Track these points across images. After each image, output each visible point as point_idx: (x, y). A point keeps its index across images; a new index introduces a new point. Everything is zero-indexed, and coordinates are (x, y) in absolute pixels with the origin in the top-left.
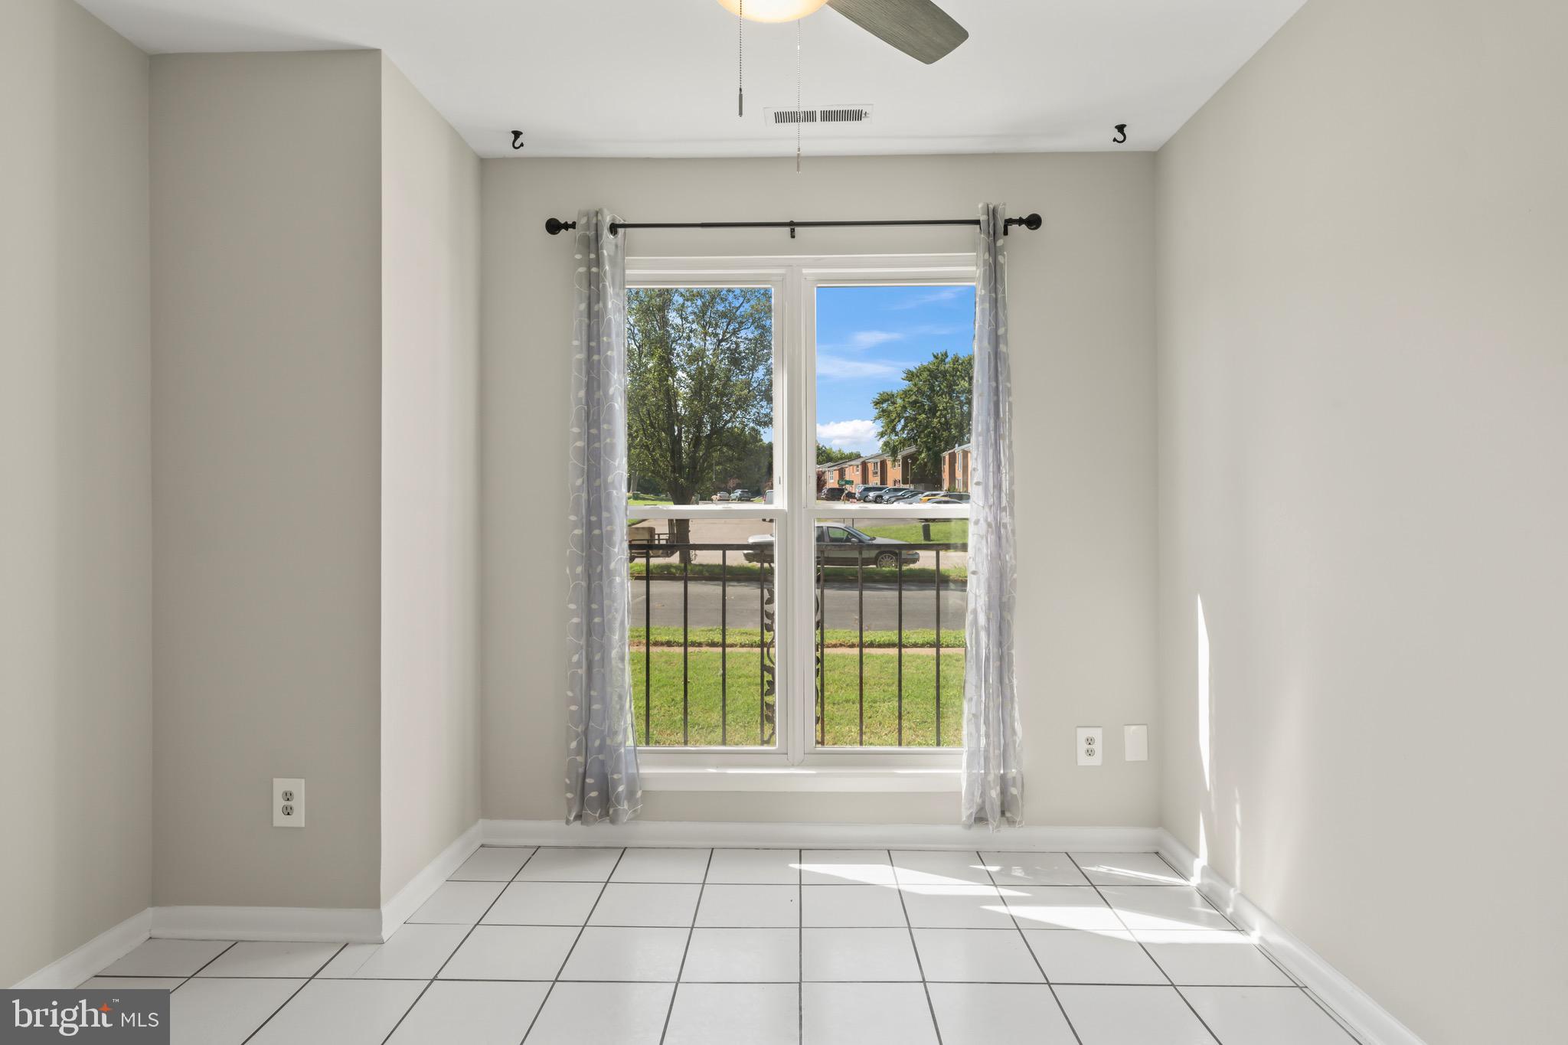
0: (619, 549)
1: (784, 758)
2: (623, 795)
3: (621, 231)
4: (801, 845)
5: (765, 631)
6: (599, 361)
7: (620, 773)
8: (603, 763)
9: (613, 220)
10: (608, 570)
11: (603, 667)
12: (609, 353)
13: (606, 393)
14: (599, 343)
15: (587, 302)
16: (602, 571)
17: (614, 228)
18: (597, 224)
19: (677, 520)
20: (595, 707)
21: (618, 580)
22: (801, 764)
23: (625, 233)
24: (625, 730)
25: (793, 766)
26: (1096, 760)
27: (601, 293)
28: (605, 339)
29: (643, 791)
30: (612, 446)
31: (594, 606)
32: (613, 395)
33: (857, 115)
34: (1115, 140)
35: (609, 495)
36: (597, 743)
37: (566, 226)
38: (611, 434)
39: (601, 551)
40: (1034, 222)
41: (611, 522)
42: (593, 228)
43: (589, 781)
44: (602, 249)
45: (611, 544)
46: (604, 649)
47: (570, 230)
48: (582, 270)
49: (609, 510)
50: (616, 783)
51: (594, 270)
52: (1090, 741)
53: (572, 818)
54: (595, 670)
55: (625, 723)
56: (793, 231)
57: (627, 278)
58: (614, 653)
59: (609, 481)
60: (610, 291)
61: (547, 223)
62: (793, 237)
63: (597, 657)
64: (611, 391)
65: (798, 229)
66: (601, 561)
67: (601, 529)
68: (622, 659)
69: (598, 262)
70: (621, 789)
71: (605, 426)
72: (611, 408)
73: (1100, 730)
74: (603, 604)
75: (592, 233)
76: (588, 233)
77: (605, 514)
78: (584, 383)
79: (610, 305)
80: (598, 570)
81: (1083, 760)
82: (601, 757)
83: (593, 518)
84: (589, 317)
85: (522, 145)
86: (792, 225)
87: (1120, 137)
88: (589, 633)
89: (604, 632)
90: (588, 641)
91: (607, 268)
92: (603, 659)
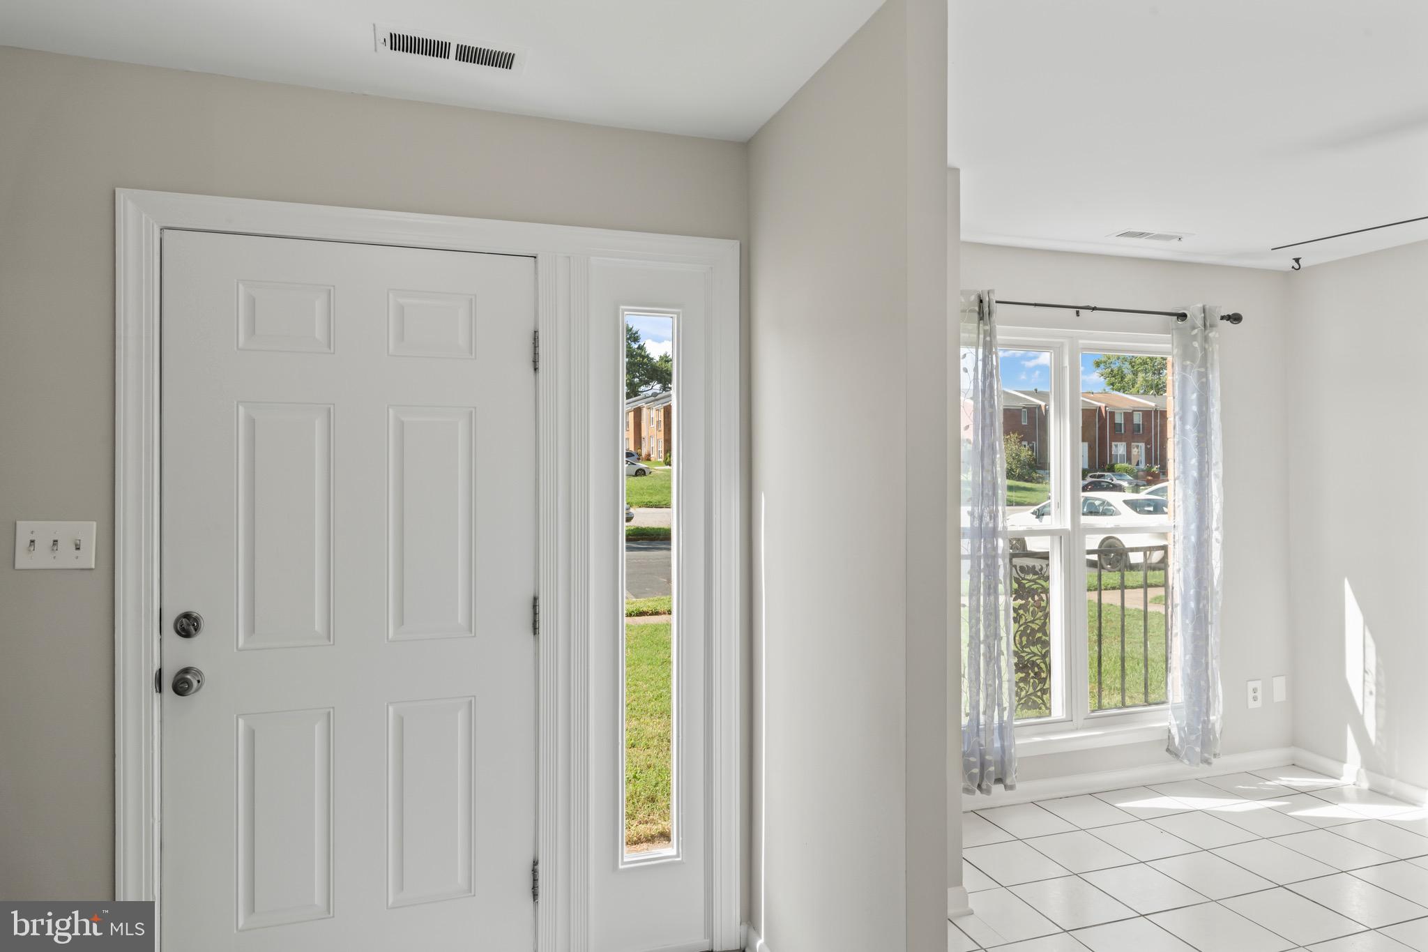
25: (1080, 729)
26: (1258, 704)
34: (1293, 267)
40: (1235, 318)
52: (1255, 691)
56: (1078, 312)
62: (1078, 316)
65: (1081, 311)
73: (1260, 682)
81: (1252, 705)
87: (1297, 267)
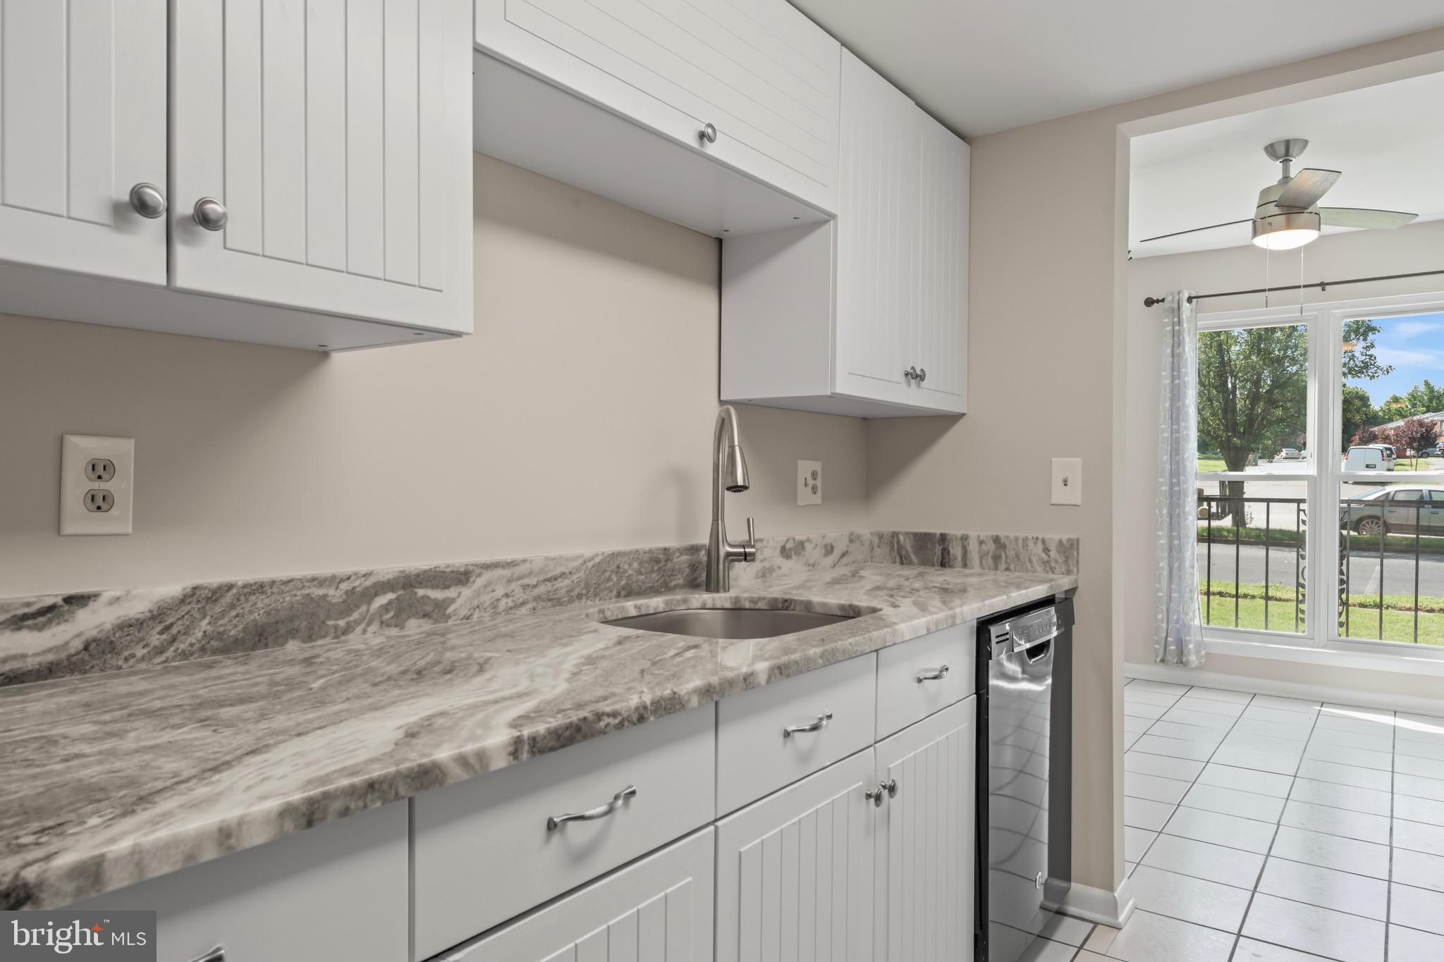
0: (1191, 500)
1: (1311, 640)
2: (1193, 651)
3: (1194, 300)
4: (1324, 700)
5: (1300, 559)
6: (1179, 384)
7: (1190, 636)
8: (1178, 631)
9: (1190, 294)
10: (1184, 512)
11: (1180, 571)
12: (1186, 379)
13: (1184, 404)
14: (1179, 372)
15: (1171, 348)
16: (1179, 512)
17: (1190, 299)
18: (1179, 298)
19: (1229, 482)
20: (1175, 595)
21: (1190, 518)
22: (1324, 647)
23: (1197, 302)
24: (1194, 611)
25: (1318, 647)
27: (1181, 341)
28: (1184, 370)
30: (1188, 435)
31: (1175, 534)
32: (1188, 404)
35: (1185, 466)
36: (1175, 617)
37: (1158, 301)
38: (1187, 428)
39: (1179, 500)
41: (1185, 482)
42: (1176, 302)
43: (1169, 639)
44: (1182, 314)
45: (1186, 496)
46: (1181, 560)
47: (1160, 303)
48: (1169, 328)
49: (1184, 475)
50: (1188, 643)
51: (1177, 328)
53: (1158, 660)
54: (1174, 573)
55: (1194, 607)
57: (1198, 327)
58: (1187, 563)
59: (1185, 457)
60: (1187, 339)
61: (1145, 300)
62: (1323, 292)
63: (1176, 565)
64: (1187, 402)
65: (1327, 287)
66: (1179, 506)
67: (1179, 486)
68: (1193, 567)
69: (1179, 323)
70: (1191, 646)
71: (1183, 424)
72: (1187, 413)
74: (1180, 533)
75: (1176, 306)
76: (1173, 305)
77: (1182, 478)
78: (1168, 398)
79: (1187, 348)
80: (1177, 511)
82: (1178, 626)
83: (1174, 480)
84: (1173, 356)
86: (1323, 285)
88: (1171, 550)
89: (1181, 550)
90: (1169, 555)
91: (1185, 325)
92: (1179, 567)
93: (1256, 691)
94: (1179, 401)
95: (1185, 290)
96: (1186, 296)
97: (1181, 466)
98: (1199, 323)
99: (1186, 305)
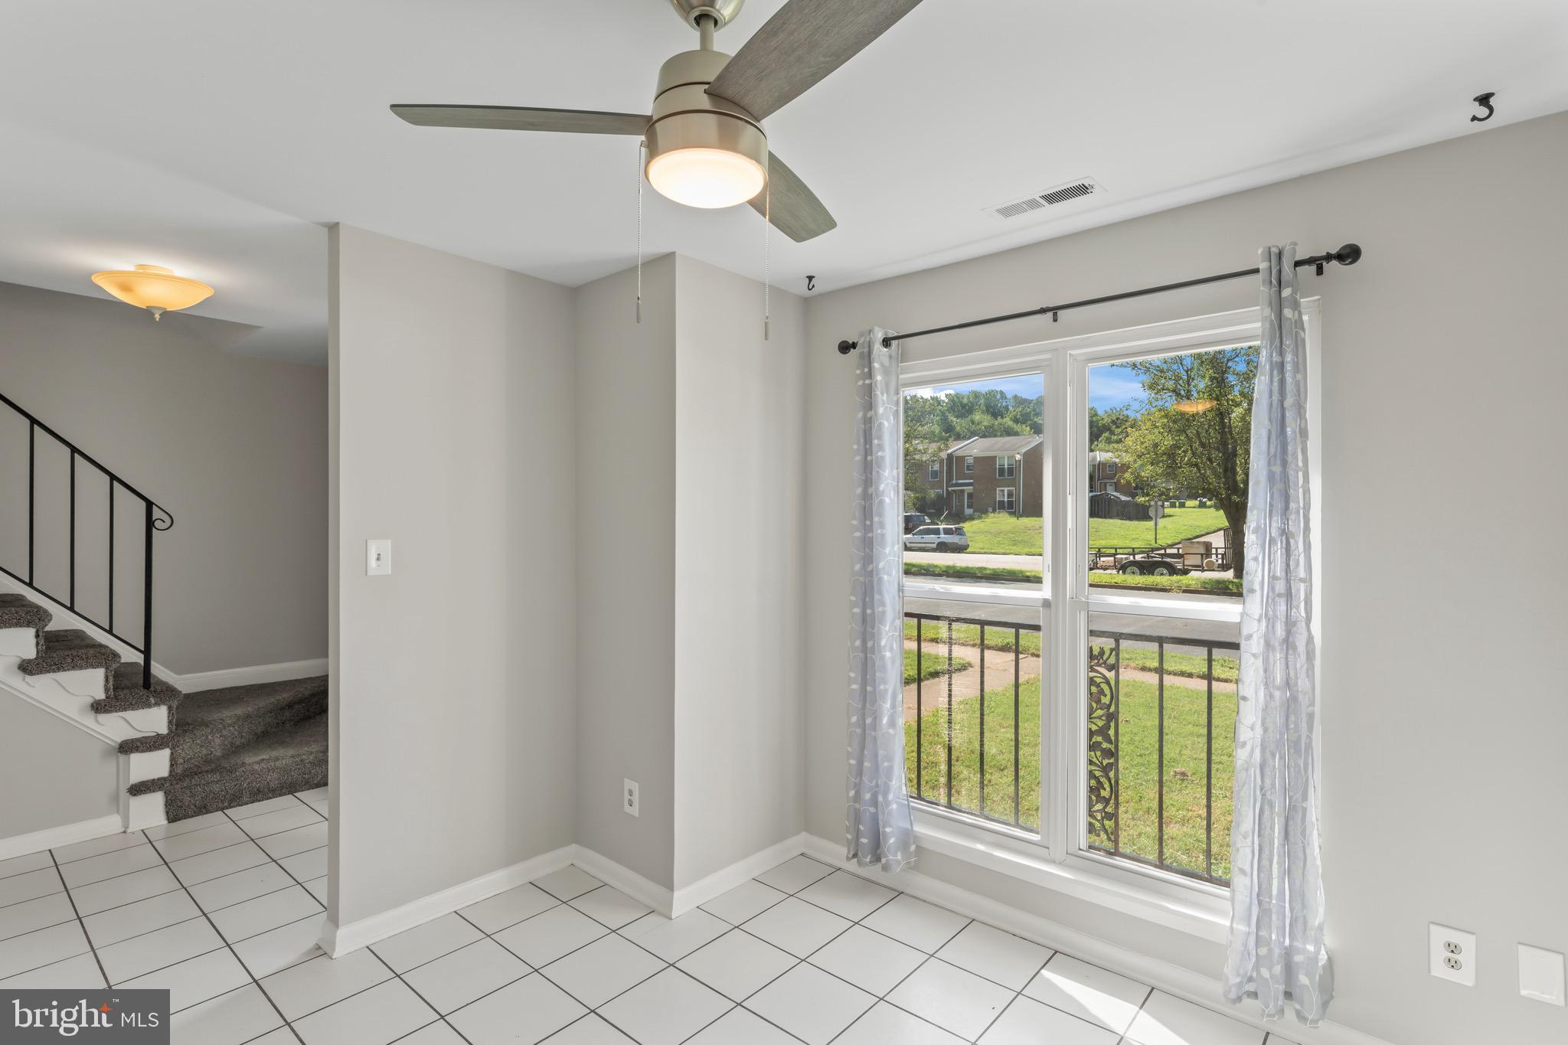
2: (893, 847)
3: (894, 342)
4: (1056, 946)
6: (872, 460)
7: (892, 826)
9: (886, 333)
10: (879, 646)
13: (877, 489)
15: (861, 411)
16: (874, 646)
17: (886, 342)
18: (869, 342)
21: (888, 655)
23: (898, 344)
25: (1054, 863)
26: (1465, 977)
29: (917, 846)
32: (883, 491)
33: (1082, 190)
34: (1474, 119)
35: (880, 580)
36: (868, 796)
37: (853, 345)
38: (883, 524)
39: (874, 628)
40: (1349, 254)
42: (866, 345)
43: (861, 828)
44: (874, 362)
46: (876, 717)
47: (855, 348)
48: (859, 383)
49: (881, 593)
50: (887, 835)
51: (867, 382)
52: (1452, 948)
53: (850, 856)
56: (1055, 315)
59: (880, 566)
61: (839, 345)
62: (1055, 320)
64: (883, 487)
65: (1060, 313)
66: (873, 637)
68: (893, 726)
69: (870, 375)
70: (892, 841)
72: (883, 502)
73: (1471, 938)
75: (866, 350)
77: (878, 597)
78: (861, 482)
79: (882, 410)
83: (867, 599)
84: (865, 422)
85: (813, 286)
86: (1055, 310)
87: (1482, 112)
88: (863, 699)
90: (861, 706)
91: (879, 378)
93: (974, 915)
94: (871, 486)
95: (876, 329)
96: (879, 335)
97: (875, 580)
98: (901, 377)
99: (878, 347)
